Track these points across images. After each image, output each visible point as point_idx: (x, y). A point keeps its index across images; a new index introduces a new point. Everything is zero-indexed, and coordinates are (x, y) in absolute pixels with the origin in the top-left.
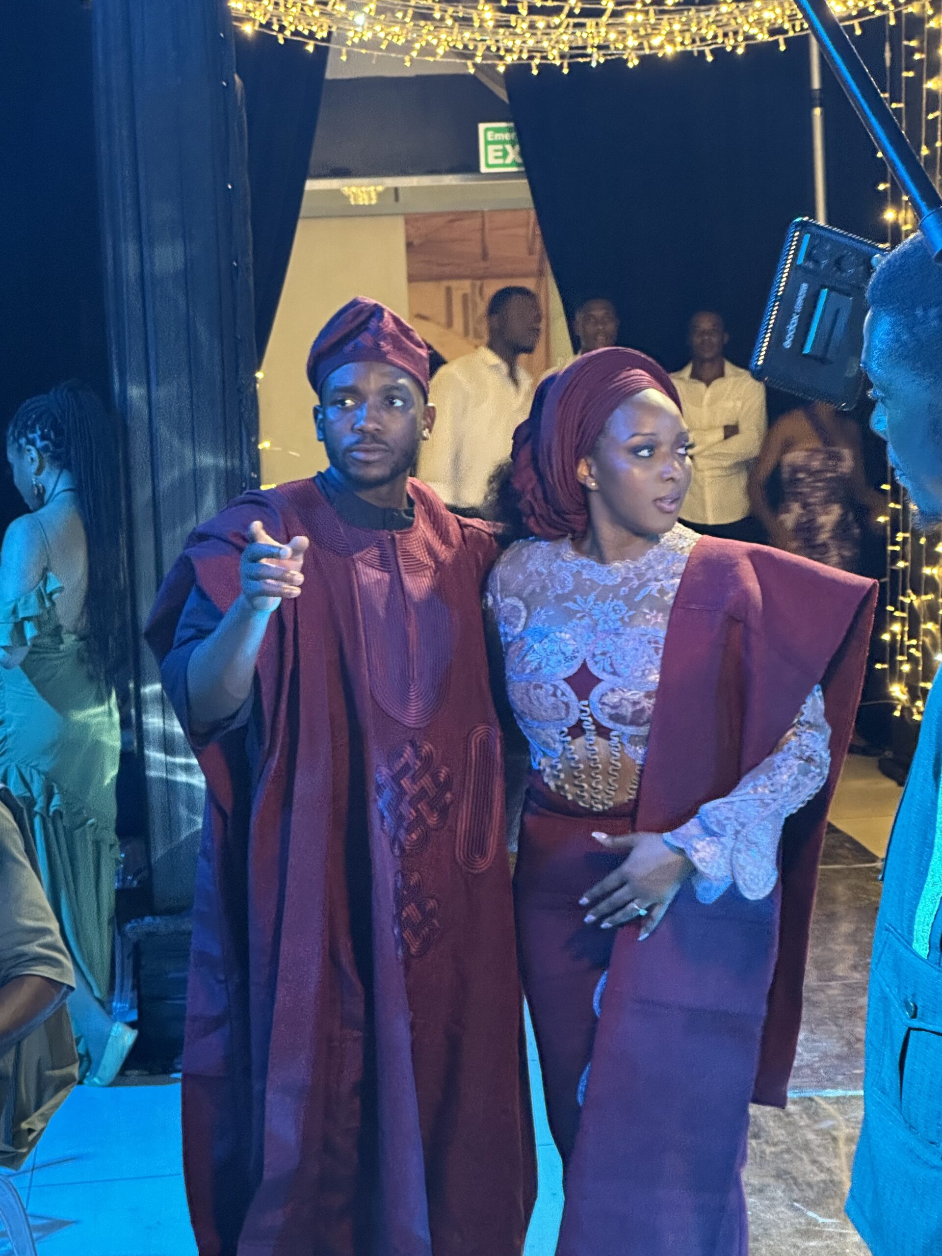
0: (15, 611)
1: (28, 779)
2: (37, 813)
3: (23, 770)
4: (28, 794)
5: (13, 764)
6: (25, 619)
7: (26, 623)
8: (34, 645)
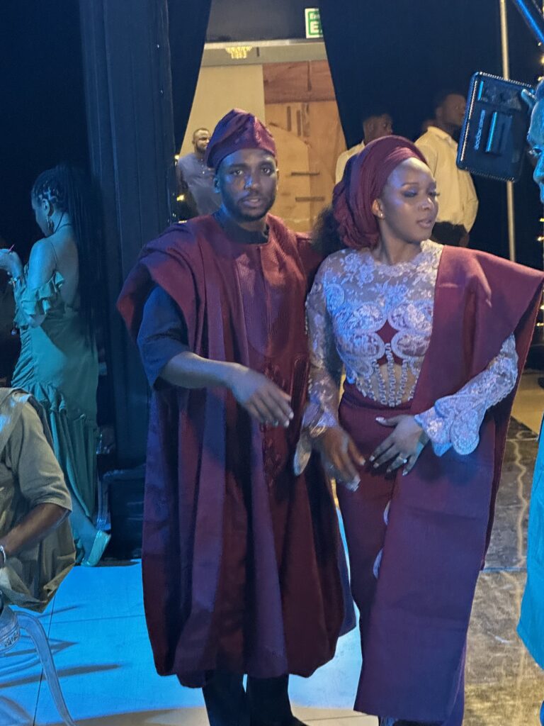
2: (52, 411)
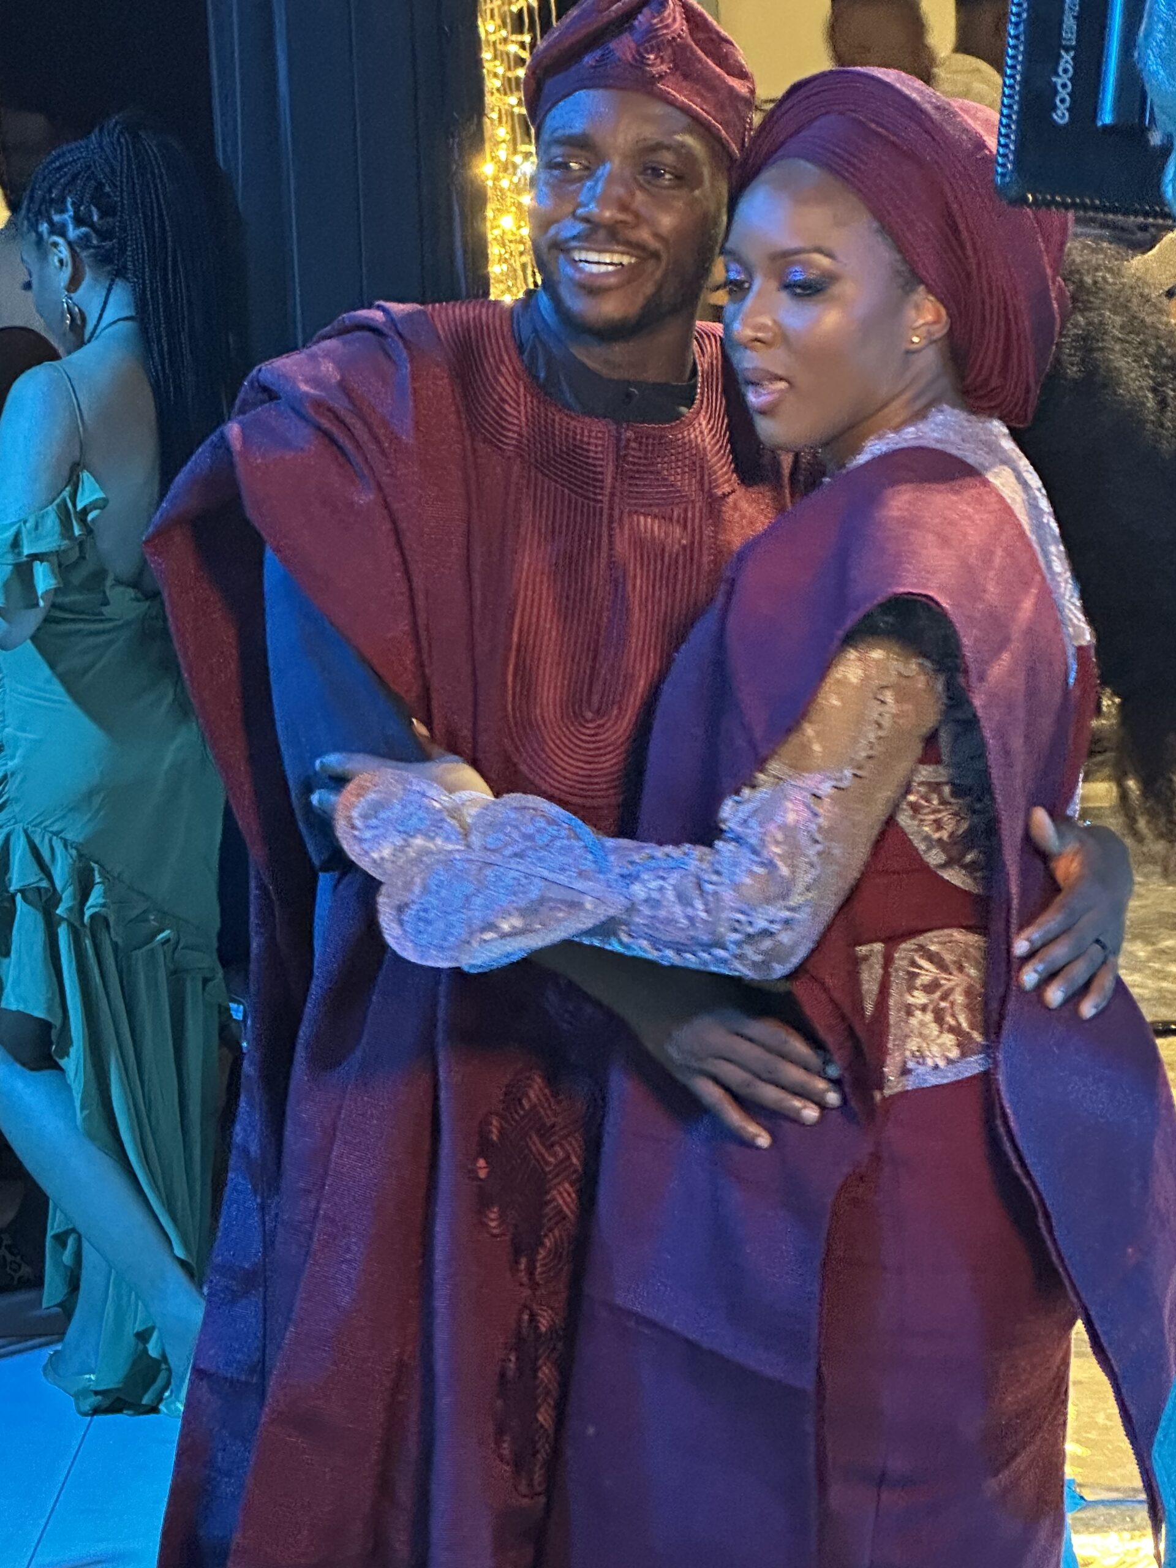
0: (16, 544)
1: (46, 854)
3: (37, 841)
4: (44, 884)
5: (19, 827)
6: (35, 557)
7: (37, 564)
8: (54, 606)
